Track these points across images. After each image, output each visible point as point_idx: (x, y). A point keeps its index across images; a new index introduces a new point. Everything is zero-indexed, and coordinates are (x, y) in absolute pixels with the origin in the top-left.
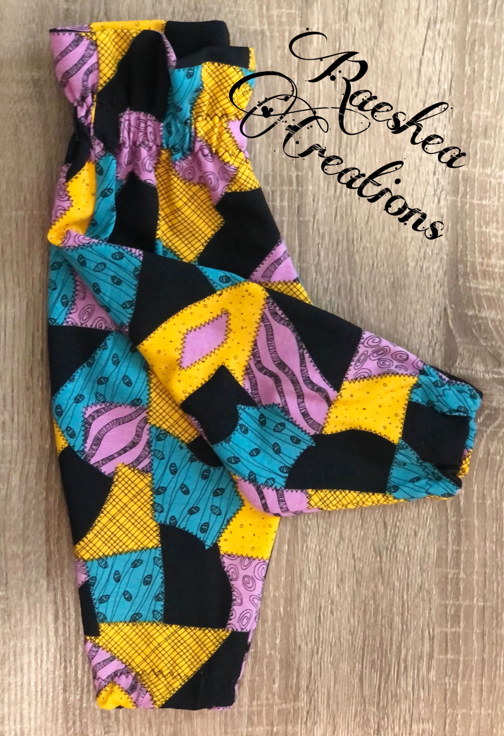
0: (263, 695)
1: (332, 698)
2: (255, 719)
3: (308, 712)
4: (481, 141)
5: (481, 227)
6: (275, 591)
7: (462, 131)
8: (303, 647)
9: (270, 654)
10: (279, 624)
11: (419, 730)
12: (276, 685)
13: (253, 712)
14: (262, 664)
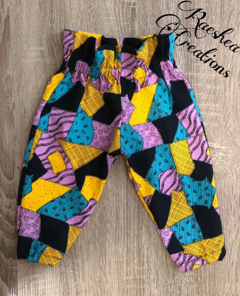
0: (131, 265)
1: (156, 264)
2: (129, 274)
3: (148, 270)
4: (195, 64)
5: (197, 93)
6: (133, 226)
7: (189, 61)
8: (145, 246)
9: (133, 249)
10: (135, 238)
11: (188, 275)
12: (136, 261)
13: (128, 271)
14: (130, 254)
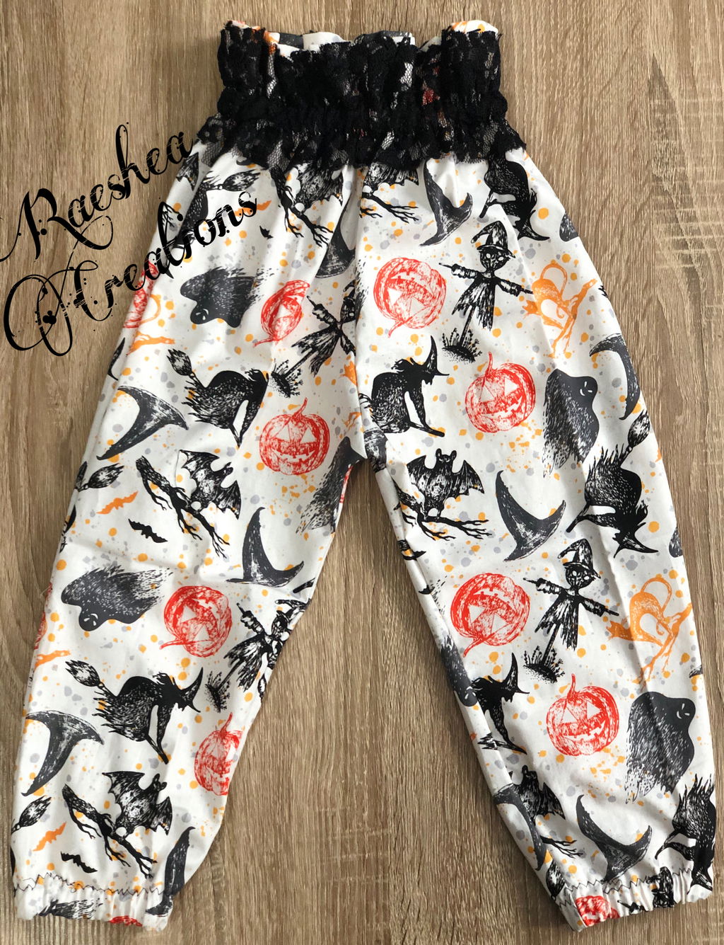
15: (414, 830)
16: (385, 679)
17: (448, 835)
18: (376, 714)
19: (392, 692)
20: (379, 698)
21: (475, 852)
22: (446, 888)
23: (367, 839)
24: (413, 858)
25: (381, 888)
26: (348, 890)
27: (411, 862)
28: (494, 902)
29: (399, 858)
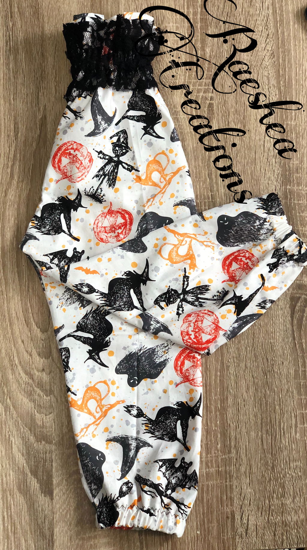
15: (246, 454)
16: (228, 370)
17: (265, 457)
18: (223, 390)
19: (232, 377)
20: (225, 380)
21: (281, 466)
22: (265, 487)
23: (220, 460)
24: (246, 470)
25: (228, 487)
26: (210, 489)
27: (245, 472)
28: (292, 494)
29: (238, 470)
